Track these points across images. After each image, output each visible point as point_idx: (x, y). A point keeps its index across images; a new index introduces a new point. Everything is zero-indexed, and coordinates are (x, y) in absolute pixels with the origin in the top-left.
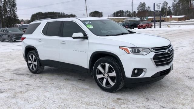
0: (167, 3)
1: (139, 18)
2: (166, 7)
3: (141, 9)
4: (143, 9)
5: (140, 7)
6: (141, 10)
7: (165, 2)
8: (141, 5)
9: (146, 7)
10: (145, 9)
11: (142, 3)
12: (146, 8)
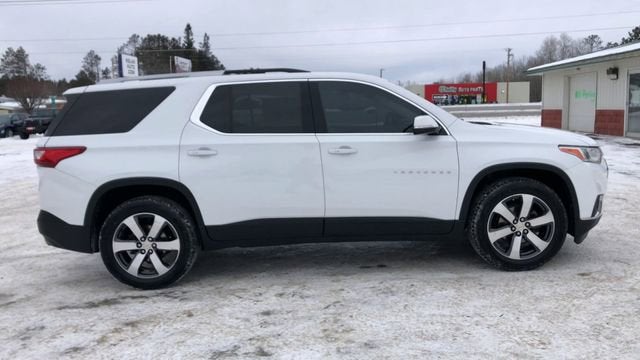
0: (97, 58)
1: (17, 100)
2: (95, 70)
3: (12, 72)
4: (18, 72)
5: (8, 64)
6: (12, 75)
7: (91, 54)
8: (11, 58)
9: (28, 65)
10: (28, 73)
11: (15, 50)
12: (28, 71)
